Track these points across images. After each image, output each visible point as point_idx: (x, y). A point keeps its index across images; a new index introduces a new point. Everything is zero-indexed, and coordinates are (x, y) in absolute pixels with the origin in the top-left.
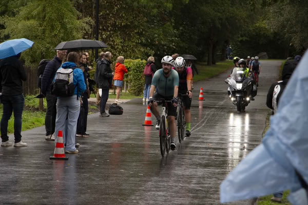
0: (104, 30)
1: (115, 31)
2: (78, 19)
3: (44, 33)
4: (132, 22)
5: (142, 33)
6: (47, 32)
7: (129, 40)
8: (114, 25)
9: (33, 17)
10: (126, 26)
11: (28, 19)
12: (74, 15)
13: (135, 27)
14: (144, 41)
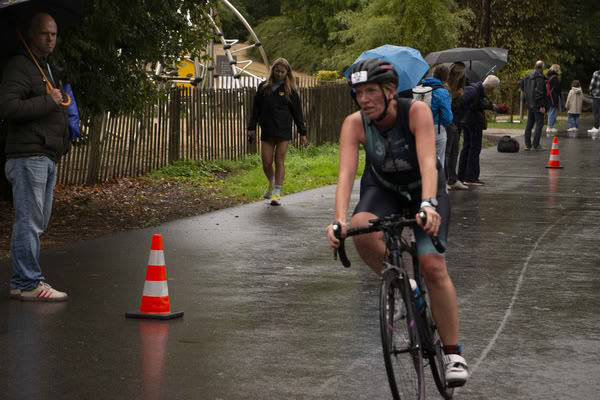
0: (498, 26)
1: (515, 28)
2: (452, 11)
3: (402, 34)
4: (542, 14)
5: (556, 29)
6: (407, 32)
7: (536, 40)
8: (514, 19)
9: (387, 12)
10: (532, 19)
11: (381, 14)
12: (447, 6)
13: (546, 21)
14: (559, 41)
